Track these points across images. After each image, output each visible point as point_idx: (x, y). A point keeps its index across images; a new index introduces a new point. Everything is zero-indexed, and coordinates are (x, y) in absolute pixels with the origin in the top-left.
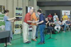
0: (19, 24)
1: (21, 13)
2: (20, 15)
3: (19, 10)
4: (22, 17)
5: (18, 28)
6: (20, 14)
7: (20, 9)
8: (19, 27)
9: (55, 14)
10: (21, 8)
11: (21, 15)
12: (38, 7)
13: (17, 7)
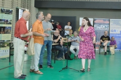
0: (6, 40)
1: (9, 20)
2: (8, 24)
3: (6, 13)
4: (10, 27)
5: (3, 47)
6: (7, 21)
7: (8, 12)
8: (6, 45)
9: (69, 23)
10: (11, 10)
11: (10, 23)
12: (37, 10)
13: (2, 9)
